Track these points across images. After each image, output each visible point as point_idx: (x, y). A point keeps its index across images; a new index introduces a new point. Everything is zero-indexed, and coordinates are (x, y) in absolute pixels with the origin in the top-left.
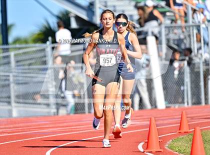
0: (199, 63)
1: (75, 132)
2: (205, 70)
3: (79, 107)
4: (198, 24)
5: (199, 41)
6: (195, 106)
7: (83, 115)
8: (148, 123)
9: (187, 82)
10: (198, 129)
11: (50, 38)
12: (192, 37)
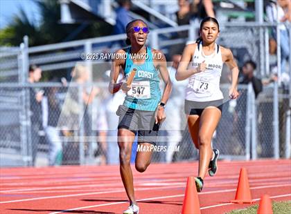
0: (273, 89)
1: (62, 196)
2: (281, 100)
3: (70, 154)
4: (272, 24)
5: (273, 52)
6: (262, 160)
7: (75, 168)
8: (184, 185)
9: (251, 120)
10: (267, 198)
11: (26, 39)
12: (262, 45)
